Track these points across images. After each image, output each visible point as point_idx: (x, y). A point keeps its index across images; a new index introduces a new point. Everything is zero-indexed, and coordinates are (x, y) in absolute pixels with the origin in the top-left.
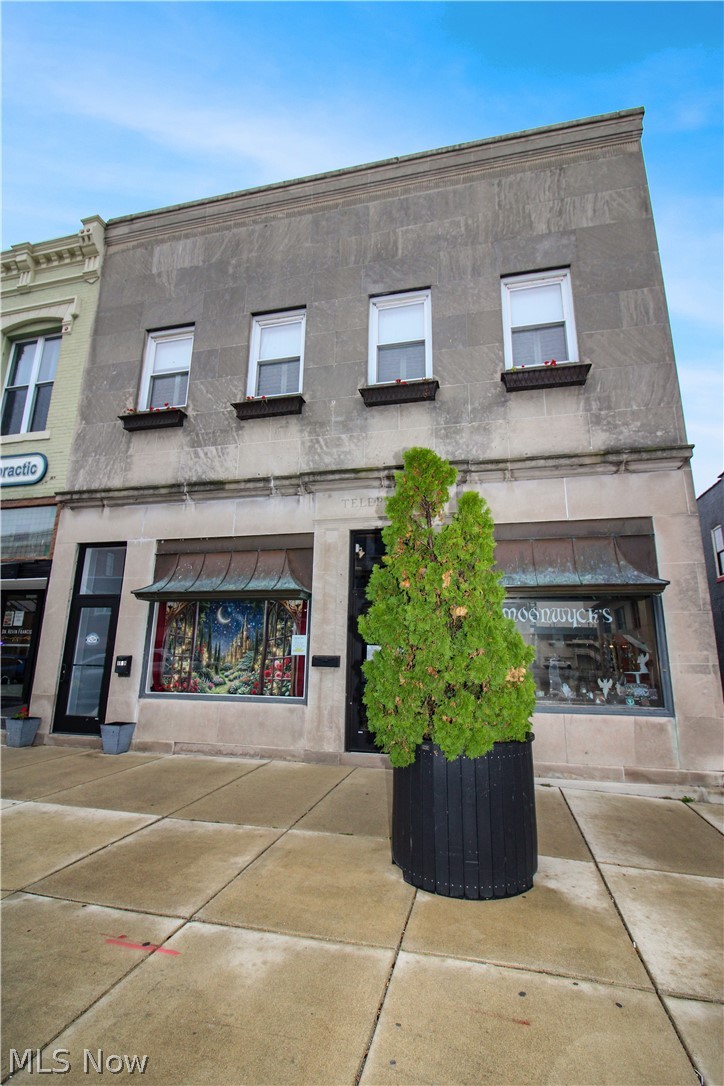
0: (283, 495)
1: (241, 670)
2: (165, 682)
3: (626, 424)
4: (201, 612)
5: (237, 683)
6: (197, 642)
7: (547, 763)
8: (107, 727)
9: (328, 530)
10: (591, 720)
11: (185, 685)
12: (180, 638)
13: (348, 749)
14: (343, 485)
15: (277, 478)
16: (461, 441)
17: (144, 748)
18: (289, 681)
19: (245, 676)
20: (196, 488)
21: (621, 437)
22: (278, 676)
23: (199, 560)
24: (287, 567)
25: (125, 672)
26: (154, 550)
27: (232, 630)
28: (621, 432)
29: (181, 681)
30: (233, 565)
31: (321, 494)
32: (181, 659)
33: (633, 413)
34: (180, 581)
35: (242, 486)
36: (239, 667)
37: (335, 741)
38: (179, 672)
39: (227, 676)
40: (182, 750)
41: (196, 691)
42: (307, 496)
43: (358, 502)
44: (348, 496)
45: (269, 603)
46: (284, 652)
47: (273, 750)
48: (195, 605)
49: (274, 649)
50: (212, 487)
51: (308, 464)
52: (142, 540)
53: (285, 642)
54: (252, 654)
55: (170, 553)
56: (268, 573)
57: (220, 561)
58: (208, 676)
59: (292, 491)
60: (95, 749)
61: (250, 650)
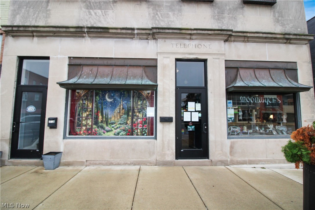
0: (140, 39)
1: (120, 124)
2: (78, 130)
3: (288, 24)
4: (96, 95)
5: (118, 130)
6: (95, 110)
7: (259, 159)
8: (47, 156)
9: (164, 57)
10: (275, 141)
11: (90, 131)
12: (85, 108)
13: (177, 158)
14: (172, 36)
15: (139, 29)
16: (225, 22)
17: (68, 164)
18: (146, 129)
19: (123, 127)
20: (92, 30)
21: (286, 29)
22: (140, 126)
23: (95, 69)
24: (144, 74)
25: (53, 126)
26: (67, 62)
27: (114, 105)
28: (286, 27)
29: (87, 130)
30: (114, 72)
31: (160, 40)
32: (87, 118)
33: (290, 20)
34: (85, 78)
35: (119, 31)
36: (119, 122)
37: (171, 155)
38: (85, 126)
39: (113, 127)
40: (90, 164)
41: (96, 134)
42: (153, 41)
43: (179, 45)
44: (174, 42)
45: (134, 92)
46: (143, 115)
47: (140, 161)
48: (92, 92)
49: (138, 114)
50: (102, 30)
51: (152, 24)
52: (59, 56)
53: (143, 109)
54: (126, 116)
55: (76, 64)
56: (135, 77)
57: (107, 70)
58: (102, 127)
59: (145, 37)
60: (38, 166)
61: (124, 114)
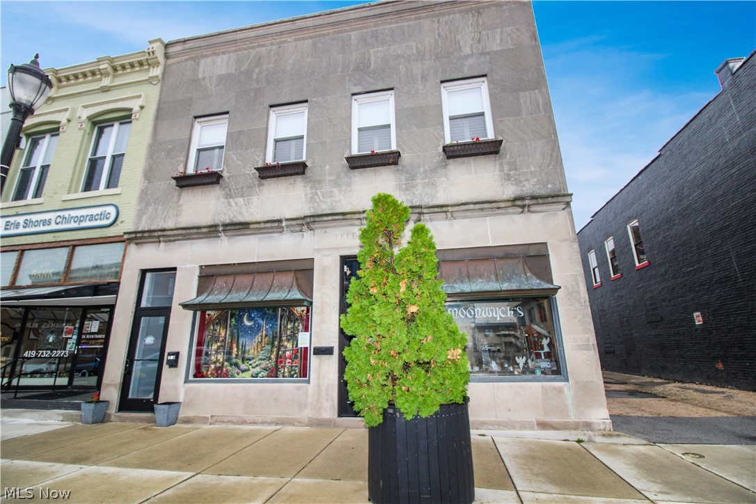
0: (292, 231)
1: (261, 359)
2: (204, 370)
3: (527, 180)
4: (232, 317)
5: (258, 369)
6: (228, 340)
7: (482, 419)
8: (159, 406)
9: (324, 256)
10: (511, 387)
11: (219, 372)
12: (216, 337)
13: (340, 415)
14: (335, 224)
15: (287, 220)
16: (417, 193)
17: (187, 421)
18: (297, 366)
19: (264, 363)
20: (229, 228)
21: (524, 189)
22: (289, 363)
23: (230, 279)
24: (295, 283)
25: (173, 364)
26: (197, 273)
27: (255, 330)
28: (524, 186)
29: (217, 369)
30: (255, 283)
31: (319, 231)
32: (217, 352)
33: (532, 172)
34: (216, 295)
35: (262, 225)
36: (260, 357)
37: (330, 409)
38: (215, 363)
39: (250, 365)
40: (216, 421)
41: (227, 376)
42: (309, 232)
43: (345, 236)
44: (338, 231)
45: (282, 309)
46: (293, 345)
47: (285, 418)
48: (227, 313)
49: (286, 343)
50: (240, 227)
51: (310, 210)
52: (188, 266)
53: (293, 337)
54: (269, 347)
55: (208, 276)
56: (281, 288)
57: (246, 280)
58: (236, 365)
59: (298, 229)
60: (150, 423)
61: (268, 344)
